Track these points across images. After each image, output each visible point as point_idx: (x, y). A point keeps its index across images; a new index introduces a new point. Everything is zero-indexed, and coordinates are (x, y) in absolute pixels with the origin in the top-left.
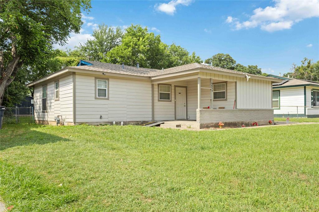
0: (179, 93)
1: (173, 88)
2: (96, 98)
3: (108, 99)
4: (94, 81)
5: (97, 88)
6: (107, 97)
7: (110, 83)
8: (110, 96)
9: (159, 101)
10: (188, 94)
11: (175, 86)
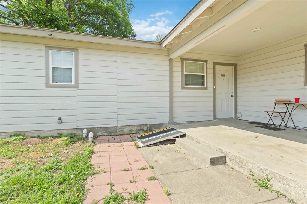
0: (222, 75)
1: (210, 66)
2: (48, 85)
3: (76, 86)
4: (43, 54)
5: (51, 67)
6: (73, 83)
7: (80, 56)
8: (80, 80)
9: (183, 88)
10: (238, 77)
11: (215, 64)
